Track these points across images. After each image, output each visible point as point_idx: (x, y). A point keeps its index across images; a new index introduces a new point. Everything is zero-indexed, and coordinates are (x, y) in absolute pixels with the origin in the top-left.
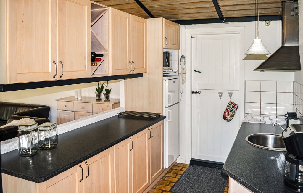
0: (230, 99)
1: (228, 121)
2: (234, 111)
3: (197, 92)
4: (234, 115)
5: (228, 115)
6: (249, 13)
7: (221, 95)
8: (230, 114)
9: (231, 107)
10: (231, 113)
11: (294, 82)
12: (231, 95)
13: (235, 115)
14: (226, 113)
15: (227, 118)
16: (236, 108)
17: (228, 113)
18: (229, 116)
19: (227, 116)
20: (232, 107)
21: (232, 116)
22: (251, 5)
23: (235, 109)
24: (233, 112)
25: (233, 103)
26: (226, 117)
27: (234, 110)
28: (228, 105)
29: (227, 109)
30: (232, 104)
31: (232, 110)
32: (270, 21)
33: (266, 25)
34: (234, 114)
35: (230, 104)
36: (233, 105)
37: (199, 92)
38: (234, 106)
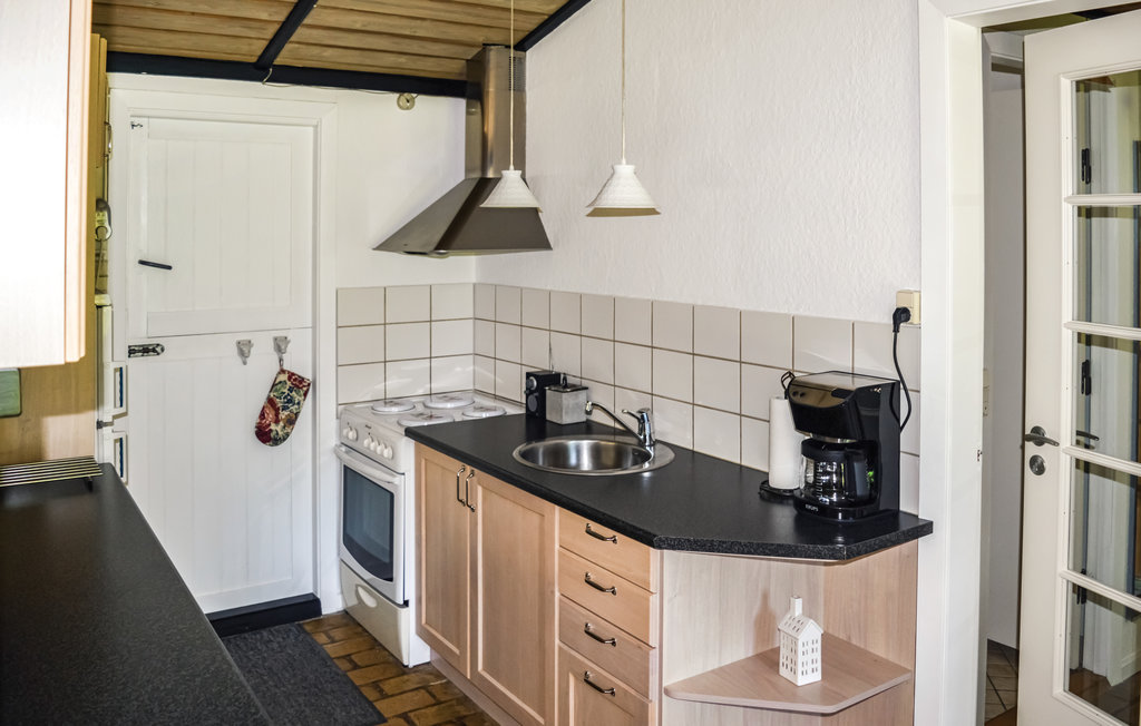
0: (281, 360)
1: (277, 441)
2: (299, 403)
3: (146, 350)
4: (296, 418)
5: (277, 422)
6: (368, 62)
7: (244, 350)
8: (283, 415)
9: (286, 391)
10: (286, 413)
11: (474, 285)
12: (280, 346)
13: (300, 416)
14: (270, 416)
15: (274, 433)
16: (305, 389)
17: (277, 415)
18: (281, 424)
19: (273, 427)
20: (290, 390)
21: (291, 421)
22: (397, 40)
23: (302, 393)
24: (294, 408)
25: (293, 374)
26: (271, 430)
27: (297, 398)
28: (274, 385)
29: (270, 401)
30: (289, 378)
31: (290, 401)
32: (414, 95)
33: (399, 105)
34: (297, 414)
35: (284, 377)
36: (295, 380)
37: (158, 349)
38: (299, 384)
